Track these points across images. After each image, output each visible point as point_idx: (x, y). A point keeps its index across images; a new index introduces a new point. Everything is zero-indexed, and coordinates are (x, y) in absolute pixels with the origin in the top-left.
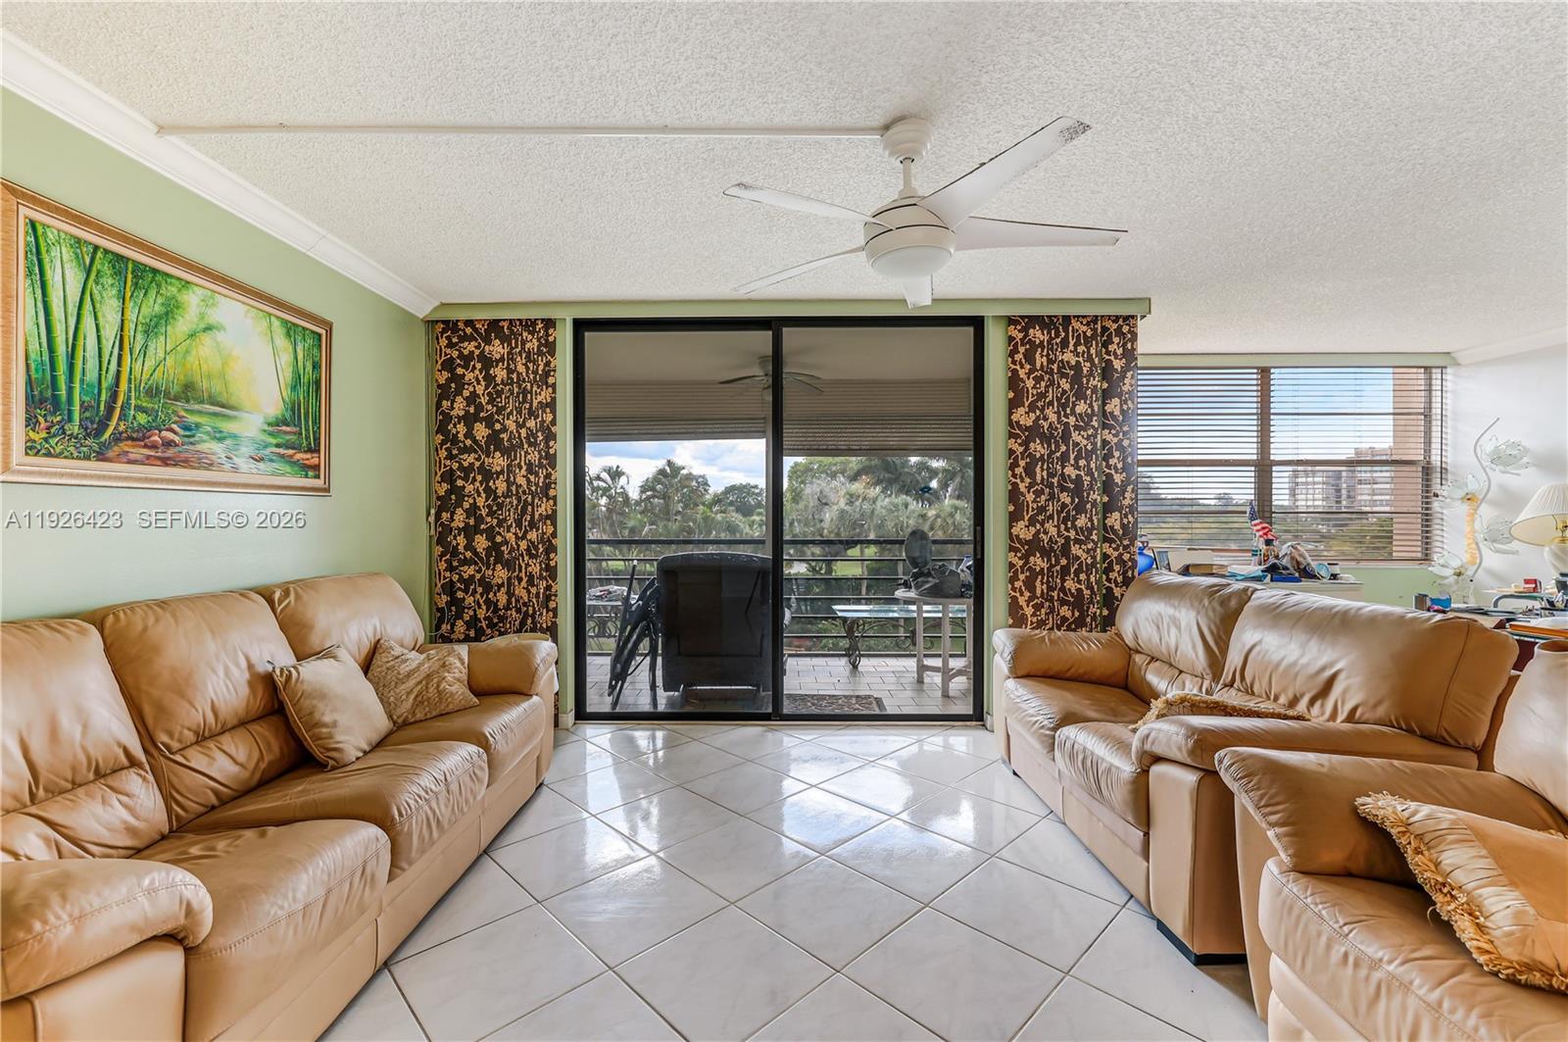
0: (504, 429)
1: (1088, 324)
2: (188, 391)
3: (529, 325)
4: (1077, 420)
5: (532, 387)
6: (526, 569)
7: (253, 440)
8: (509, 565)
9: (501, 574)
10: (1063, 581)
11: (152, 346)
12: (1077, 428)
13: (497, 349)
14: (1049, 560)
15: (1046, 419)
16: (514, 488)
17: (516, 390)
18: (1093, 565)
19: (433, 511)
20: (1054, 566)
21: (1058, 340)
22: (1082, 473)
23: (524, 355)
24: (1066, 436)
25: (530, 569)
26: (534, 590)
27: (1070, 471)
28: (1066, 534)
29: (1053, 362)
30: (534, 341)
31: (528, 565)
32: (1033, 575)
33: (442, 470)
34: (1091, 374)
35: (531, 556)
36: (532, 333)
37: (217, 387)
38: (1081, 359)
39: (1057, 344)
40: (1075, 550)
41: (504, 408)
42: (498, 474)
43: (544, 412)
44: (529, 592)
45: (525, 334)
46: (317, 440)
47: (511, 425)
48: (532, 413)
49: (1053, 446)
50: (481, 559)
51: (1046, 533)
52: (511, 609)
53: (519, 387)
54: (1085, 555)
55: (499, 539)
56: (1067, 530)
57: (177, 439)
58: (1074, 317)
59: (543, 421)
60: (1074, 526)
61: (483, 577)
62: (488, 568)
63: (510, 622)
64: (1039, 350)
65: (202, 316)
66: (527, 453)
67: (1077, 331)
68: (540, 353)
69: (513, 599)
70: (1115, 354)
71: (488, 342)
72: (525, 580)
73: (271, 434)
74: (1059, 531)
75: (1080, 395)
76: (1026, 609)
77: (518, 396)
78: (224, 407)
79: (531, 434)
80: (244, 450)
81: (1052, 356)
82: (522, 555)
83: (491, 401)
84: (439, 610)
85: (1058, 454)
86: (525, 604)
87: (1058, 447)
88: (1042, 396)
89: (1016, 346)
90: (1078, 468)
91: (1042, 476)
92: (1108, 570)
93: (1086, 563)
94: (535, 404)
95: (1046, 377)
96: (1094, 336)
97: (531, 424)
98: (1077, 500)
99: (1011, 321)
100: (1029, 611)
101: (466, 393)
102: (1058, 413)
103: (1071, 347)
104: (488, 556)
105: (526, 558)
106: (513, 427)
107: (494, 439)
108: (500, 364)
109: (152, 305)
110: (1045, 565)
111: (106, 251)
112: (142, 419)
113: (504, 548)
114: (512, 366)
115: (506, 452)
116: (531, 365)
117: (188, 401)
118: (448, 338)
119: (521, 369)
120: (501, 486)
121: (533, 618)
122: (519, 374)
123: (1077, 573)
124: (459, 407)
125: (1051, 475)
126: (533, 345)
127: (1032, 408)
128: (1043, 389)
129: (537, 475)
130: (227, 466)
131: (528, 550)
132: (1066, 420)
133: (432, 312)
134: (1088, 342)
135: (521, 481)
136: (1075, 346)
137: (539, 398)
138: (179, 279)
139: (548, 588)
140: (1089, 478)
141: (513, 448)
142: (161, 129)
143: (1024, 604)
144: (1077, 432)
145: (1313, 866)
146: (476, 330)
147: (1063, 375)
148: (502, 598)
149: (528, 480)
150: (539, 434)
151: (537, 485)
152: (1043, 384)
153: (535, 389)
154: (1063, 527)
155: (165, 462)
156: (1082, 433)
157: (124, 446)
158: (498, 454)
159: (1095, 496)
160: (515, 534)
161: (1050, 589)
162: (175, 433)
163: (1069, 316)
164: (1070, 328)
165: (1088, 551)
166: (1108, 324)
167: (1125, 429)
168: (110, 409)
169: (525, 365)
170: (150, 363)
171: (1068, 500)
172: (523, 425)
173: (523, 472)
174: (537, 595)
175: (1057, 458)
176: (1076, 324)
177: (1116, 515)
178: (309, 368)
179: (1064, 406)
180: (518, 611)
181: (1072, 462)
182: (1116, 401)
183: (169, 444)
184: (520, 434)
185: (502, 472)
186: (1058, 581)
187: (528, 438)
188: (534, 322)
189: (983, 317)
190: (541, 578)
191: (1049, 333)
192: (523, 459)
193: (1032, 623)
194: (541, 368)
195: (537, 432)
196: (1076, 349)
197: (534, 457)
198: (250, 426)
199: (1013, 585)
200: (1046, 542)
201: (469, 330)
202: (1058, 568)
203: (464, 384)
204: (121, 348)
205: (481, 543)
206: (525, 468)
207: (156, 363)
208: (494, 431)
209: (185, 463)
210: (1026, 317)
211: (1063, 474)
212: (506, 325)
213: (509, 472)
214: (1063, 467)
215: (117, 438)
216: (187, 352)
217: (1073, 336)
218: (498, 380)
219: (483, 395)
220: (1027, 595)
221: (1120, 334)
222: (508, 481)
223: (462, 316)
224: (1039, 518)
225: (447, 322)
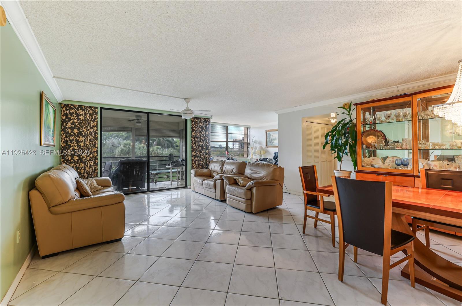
0: (83, 131)
1: (203, 119)
2: (49, 126)
3: (91, 108)
5: (91, 121)
6: (89, 164)
8: (84, 163)
9: (82, 165)
10: (200, 162)
12: (202, 136)
13: (81, 112)
15: (197, 134)
16: (86, 145)
17: (86, 122)
18: (204, 159)
21: (199, 121)
23: (89, 114)
24: (200, 138)
25: (90, 164)
26: (91, 168)
27: (201, 143)
30: (92, 111)
31: (89, 163)
32: (196, 161)
33: (64, 140)
34: (204, 127)
35: (91, 161)
38: (202, 125)
40: (202, 156)
41: (83, 126)
42: (81, 142)
43: (94, 127)
44: (90, 169)
45: (89, 109)
46: (54, 135)
48: (91, 128)
50: (76, 162)
51: (197, 154)
52: (85, 173)
55: (81, 157)
56: (201, 153)
59: (94, 130)
61: (76, 166)
62: (78, 164)
63: (85, 176)
64: (196, 123)
65: (50, 111)
66: (89, 137)
68: (93, 114)
69: (86, 171)
70: (207, 124)
71: (78, 110)
72: (89, 166)
74: (199, 153)
75: (202, 131)
77: (87, 123)
78: (50, 129)
80: (51, 138)
81: (198, 124)
82: (88, 161)
83: (79, 124)
86: (89, 172)
87: (199, 139)
88: (197, 130)
89: (192, 122)
90: (202, 143)
92: (207, 160)
94: (92, 126)
95: (197, 127)
96: (204, 121)
97: (91, 130)
100: (195, 167)
101: (71, 122)
102: (199, 134)
103: (201, 123)
105: (89, 161)
106: (86, 131)
107: (80, 133)
108: (82, 116)
110: (197, 159)
111: (46, 101)
113: (83, 159)
114: (85, 116)
115: (83, 136)
116: (91, 117)
118: (66, 108)
119: (88, 117)
120: (82, 144)
123: (202, 160)
124: (69, 125)
125: (198, 144)
126: (91, 112)
127: (195, 132)
129: (92, 142)
130: (50, 141)
131: (90, 159)
133: (61, 101)
135: (87, 143)
137: (93, 124)
139: (95, 168)
140: (204, 145)
141: (85, 136)
142: (54, 77)
145: (231, 184)
146: (74, 107)
147: (200, 127)
148: (82, 171)
149: (90, 143)
150: (93, 133)
151: (92, 144)
153: (92, 122)
158: (81, 137)
159: (205, 148)
160: (86, 156)
161: (198, 163)
163: (201, 118)
164: (201, 120)
165: (204, 157)
166: (206, 119)
167: (209, 136)
169: (89, 116)
171: (201, 148)
172: (89, 130)
173: (88, 141)
174: (92, 170)
175: (199, 141)
177: (208, 151)
179: (200, 132)
182: (207, 132)
184: (87, 132)
185: (82, 141)
187: (90, 133)
188: (92, 107)
189: (187, 119)
190: (93, 165)
192: (88, 138)
194: (93, 117)
195: (92, 132)
197: (91, 138)
198: (51, 133)
199: (192, 163)
201: (72, 107)
202: (199, 159)
203: (71, 120)
205: (76, 158)
206: (89, 140)
207: (48, 121)
208: (80, 131)
210: (194, 117)
212: (83, 107)
213: (84, 141)
216: (49, 118)
218: (81, 119)
219: (77, 123)
220: (195, 164)
221: (208, 121)
222: (84, 143)
223: (70, 103)
224: (197, 151)
225: (65, 104)
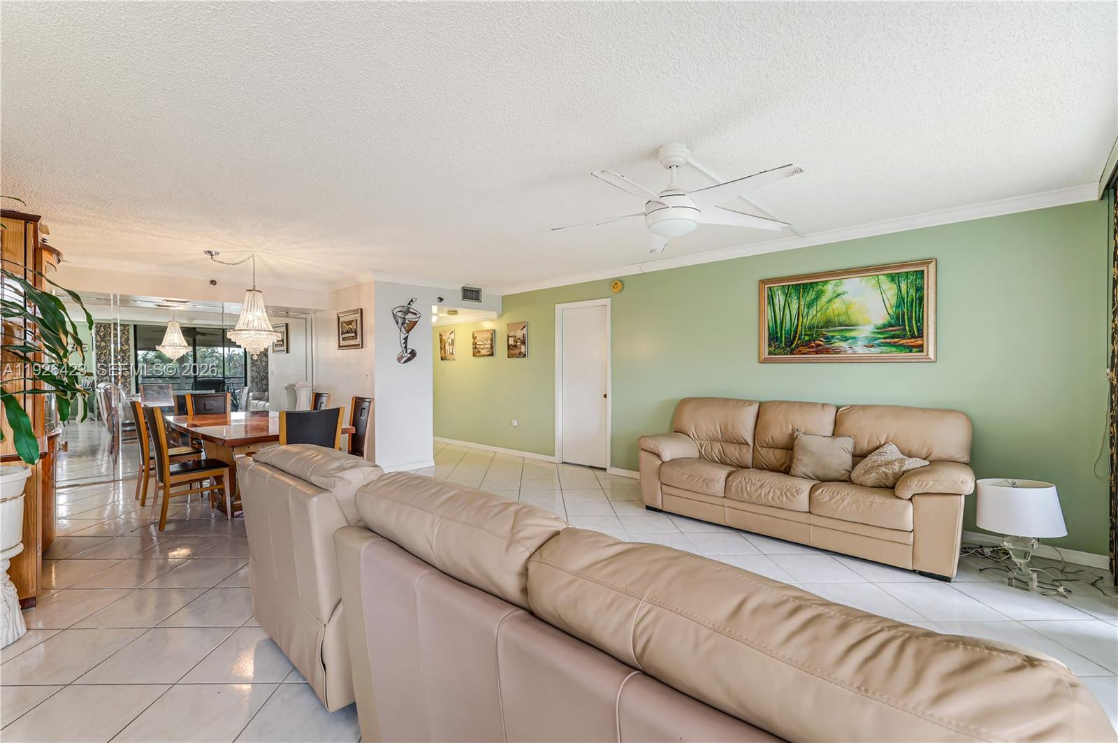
2: (828, 323)
7: (867, 338)
11: (811, 311)
19: (1109, 369)
37: (843, 319)
46: (920, 331)
57: (822, 343)
65: (834, 292)
73: (878, 333)
78: (848, 326)
80: (859, 343)
109: (812, 295)
111: (793, 285)
112: (807, 338)
117: (827, 328)
130: (850, 351)
138: (822, 282)
155: (817, 353)
157: (800, 349)
162: (821, 341)
168: (794, 337)
170: (810, 318)
183: (818, 346)
198: (865, 332)
204: (798, 315)
207: (814, 316)
209: (827, 351)
215: (797, 346)
216: (827, 308)
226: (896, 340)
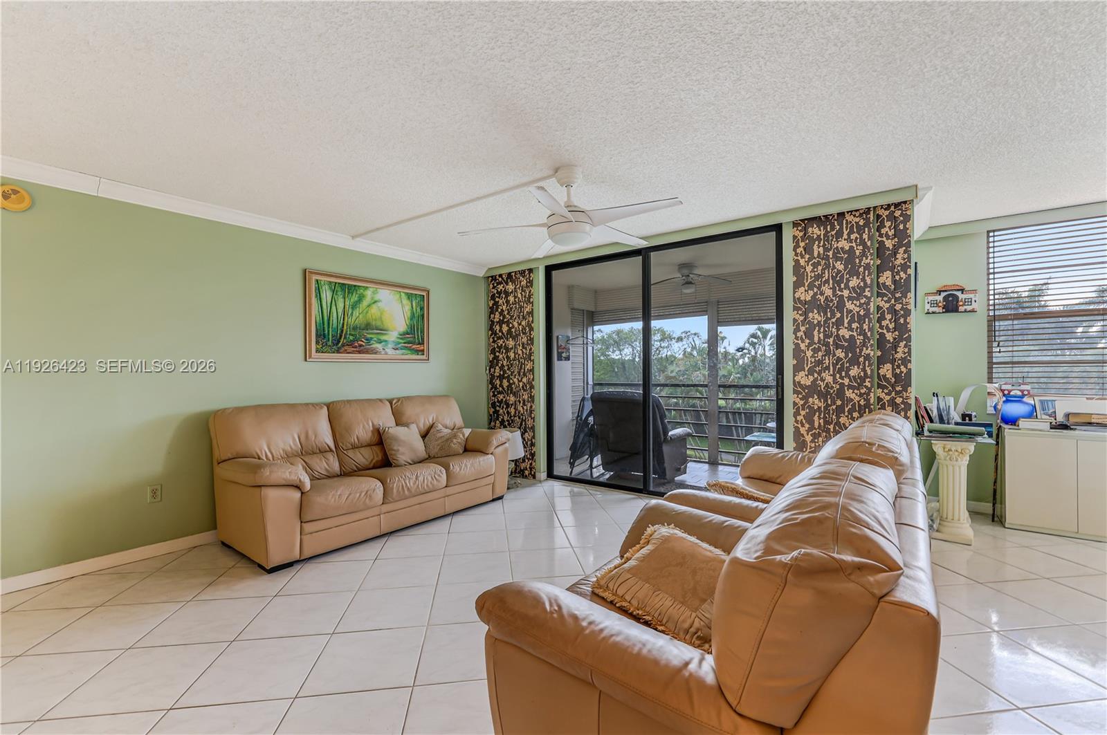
0: (513, 327)
1: (861, 215)
2: (368, 326)
3: (522, 273)
4: (850, 293)
7: (393, 342)
8: (515, 394)
9: (512, 399)
10: (838, 417)
11: (354, 312)
12: (850, 298)
13: (511, 287)
14: (826, 401)
15: (822, 294)
18: (869, 406)
19: (488, 368)
20: (831, 406)
21: (833, 233)
22: (855, 334)
23: (521, 289)
24: (841, 306)
25: (524, 397)
26: (525, 407)
27: (844, 332)
28: (841, 381)
29: (829, 250)
30: (525, 280)
31: (523, 395)
32: (812, 411)
33: (491, 348)
34: (863, 254)
35: (525, 390)
36: (523, 277)
37: (379, 323)
38: (854, 244)
39: (832, 236)
40: (849, 394)
41: (513, 316)
42: (511, 349)
43: (529, 316)
44: (523, 408)
45: (521, 278)
46: (423, 339)
47: (516, 324)
48: (524, 318)
49: (829, 314)
50: (505, 391)
51: (823, 380)
52: (517, 417)
53: (519, 305)
54: (857, 398)
55: (512, 381)
56: (842, 378)
57: (364, 344)
58: (848, 212)
59: (529, 321)
60: (848, 375)
61: (506, 400)
62: (508, 396)
63: (516, 424)
64: (817, 242)
65: (372, 298)
66: (522, 338)
67: (851, 222)
68: (527, 287)
69: (517, 412)
70: (887, 235)
71: (507, 284)
72: (522, 402)
73: (401, 339)
74: (834, 379)
75: (854, 272)
76: (806, 437)
77: (518, 310)
78: (382, 330)
79: (524, 329)
80: (389, 345)
81: (828, 246)
83: (508, 313)
84: (491, 415)
85: (834, 320)
86: (522, 415)
87: (833, 315)
88: (819, 277)
89: (797, 243)
90: (850, 329)
91: (819, 337)
93: (859, 405)
94: (525, 312)
95: (823, 262)
96: (867, 224)
97: (524, 323)
98: (850, 355)
99: (795, 224)
100: (809, 438)
101: (499, 310)
102: (833, 288)
103: (845, 236)
104: (508, 390)
105: (522, 391)
107: (509, 331)
108: (512, 294)
109: (355, 298)
110: (822, 405)
111: (339, 283)
112: (351, 338)
113: (513, 386)
114: (516, 295)
115: (514, 338)
116: (523, 293)
117: (367, 330)
118: (493, 284)
119: (519, 295)
120: (512, 355)
121: (525, 421)
122: (519, 298)
124: (497, 317)
125: (827, 336)
126: (524, 282)
127: (811, 287)
128: (820, 272)
129: (526, 349)
130: (383, 352)
131: (523, 387)
132: (840, 293)
133: (486, 273)
134: (860, 230)
135: (520, 352)
136: (849, 235)
137: (527, 310)
138: (363, 287)
139: (532, 407)
140: (862, 337)
141: (517, 335)
142: (353, 237)
143: (805, 433)
144: (851, 302)
146: (502, 278)
147: (837, 259)
148: (513, 411)
149: (523, 352)
151: (526, 354)
152: (820, 268)
154: (838, 375)
155: (359, 352)
156: (855, 302)
157: (346, 348)
158: (511, 339)
159: (868, 352)
160: (518, 379)
162: (362, 341)
163: (844, 213)
164: (844, 222)
165: (861, 395)
166: (881, 212)
167: (898, 295)
168: (341, 336)
169: (521, 293)
170: (354, 318)
171: (842, 355)
173: (521, 348)
174: (527, 410)
175: (833, 323)
176: (849, 218)
177: (889, 366)
178: (419, 310)
179: (839, 283)
180: (519, 418)
181: (846, 325)
182: (888, 274)
183: (361, 346)
185: (513, 348)
186: (834, 417)
188: (524, 271)
189: (781, 224)
190: (529, 401)
191: (825, 228)
193: (811, 448)
196: (849, 237)
197: (525, 340)
198: (392, 336)
199: (796, 418)
200: (822, 387)
201: (500, 279)
202: (834, 407)
203: (499, 306)
204: (344, 315)
205: (505, 383)
207: (356, 318)
208: (510, 328)
209: (367, 352)
210: (806, 219)
211: (838, 335)
212: (513, 274)
213: (515, 348)
214: (838, 330)
215: (343, 345)
216: (367, 312)
217: (847, 228)
218: (511, 302)
219: (506, 310)
220: (807, 426)
221: (892, 217)
222: (514, 352)
223: (497, 273)
224: (817, 369)
225: (492, 277)
226: (411, 345)
